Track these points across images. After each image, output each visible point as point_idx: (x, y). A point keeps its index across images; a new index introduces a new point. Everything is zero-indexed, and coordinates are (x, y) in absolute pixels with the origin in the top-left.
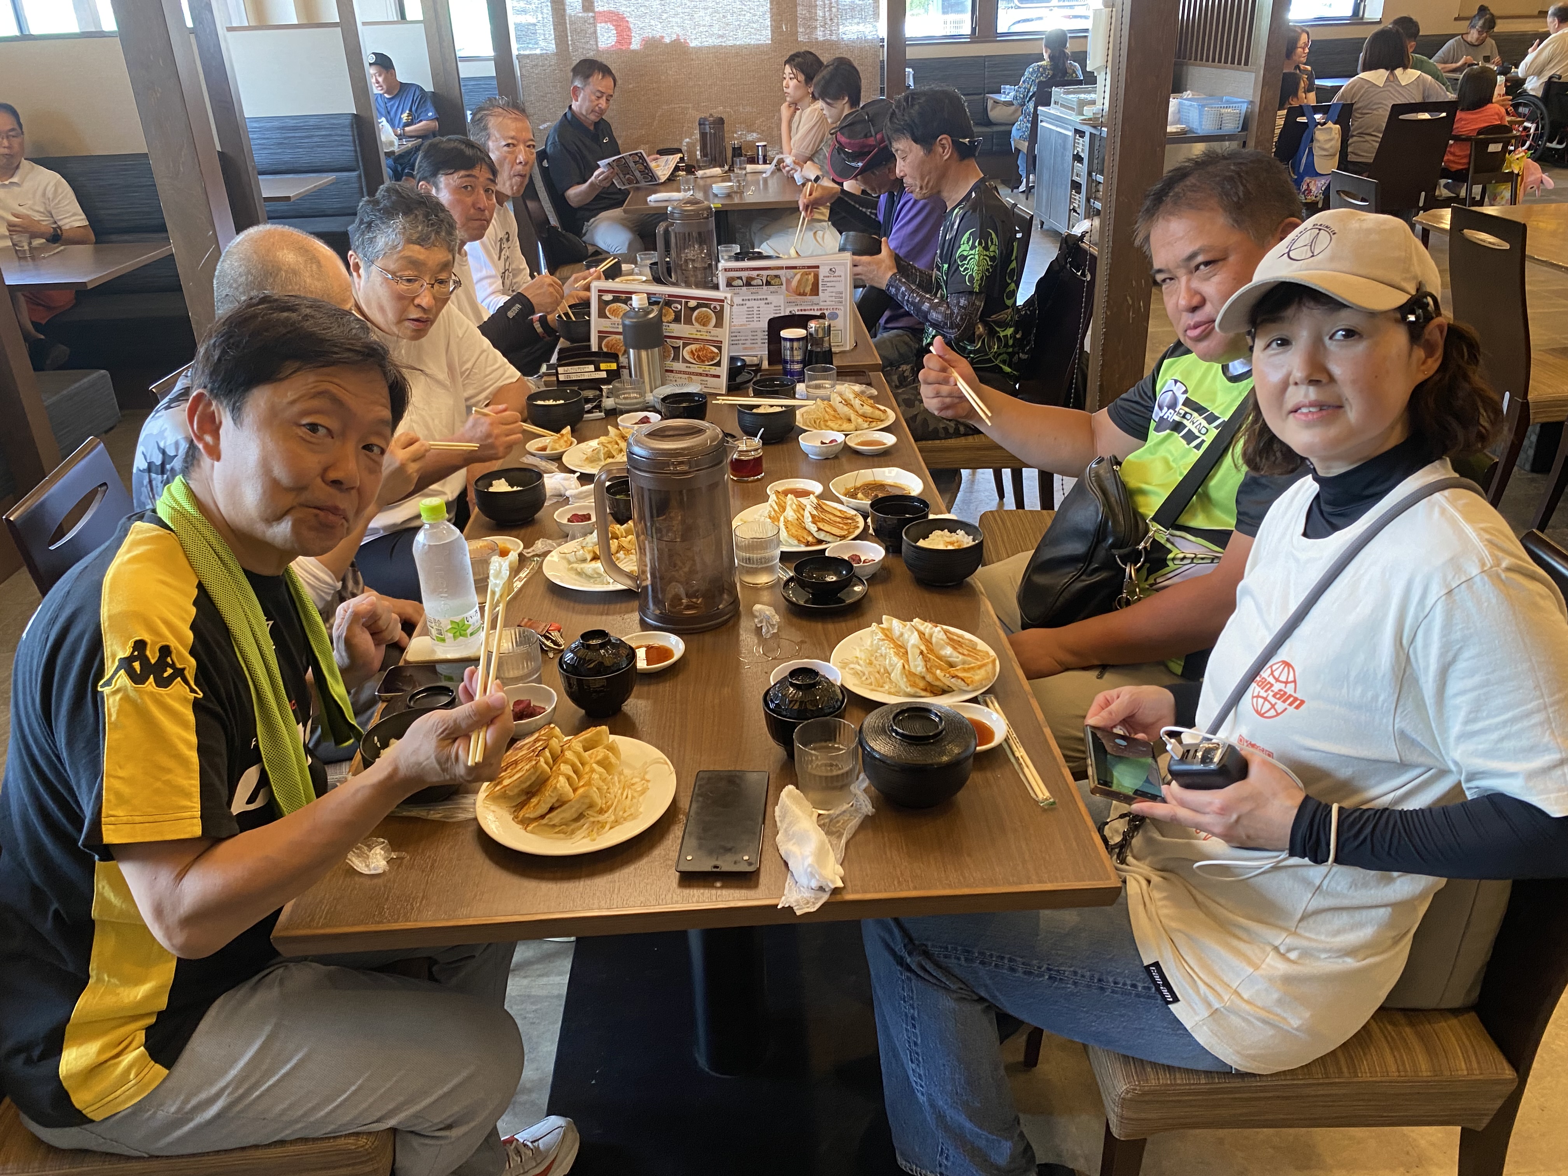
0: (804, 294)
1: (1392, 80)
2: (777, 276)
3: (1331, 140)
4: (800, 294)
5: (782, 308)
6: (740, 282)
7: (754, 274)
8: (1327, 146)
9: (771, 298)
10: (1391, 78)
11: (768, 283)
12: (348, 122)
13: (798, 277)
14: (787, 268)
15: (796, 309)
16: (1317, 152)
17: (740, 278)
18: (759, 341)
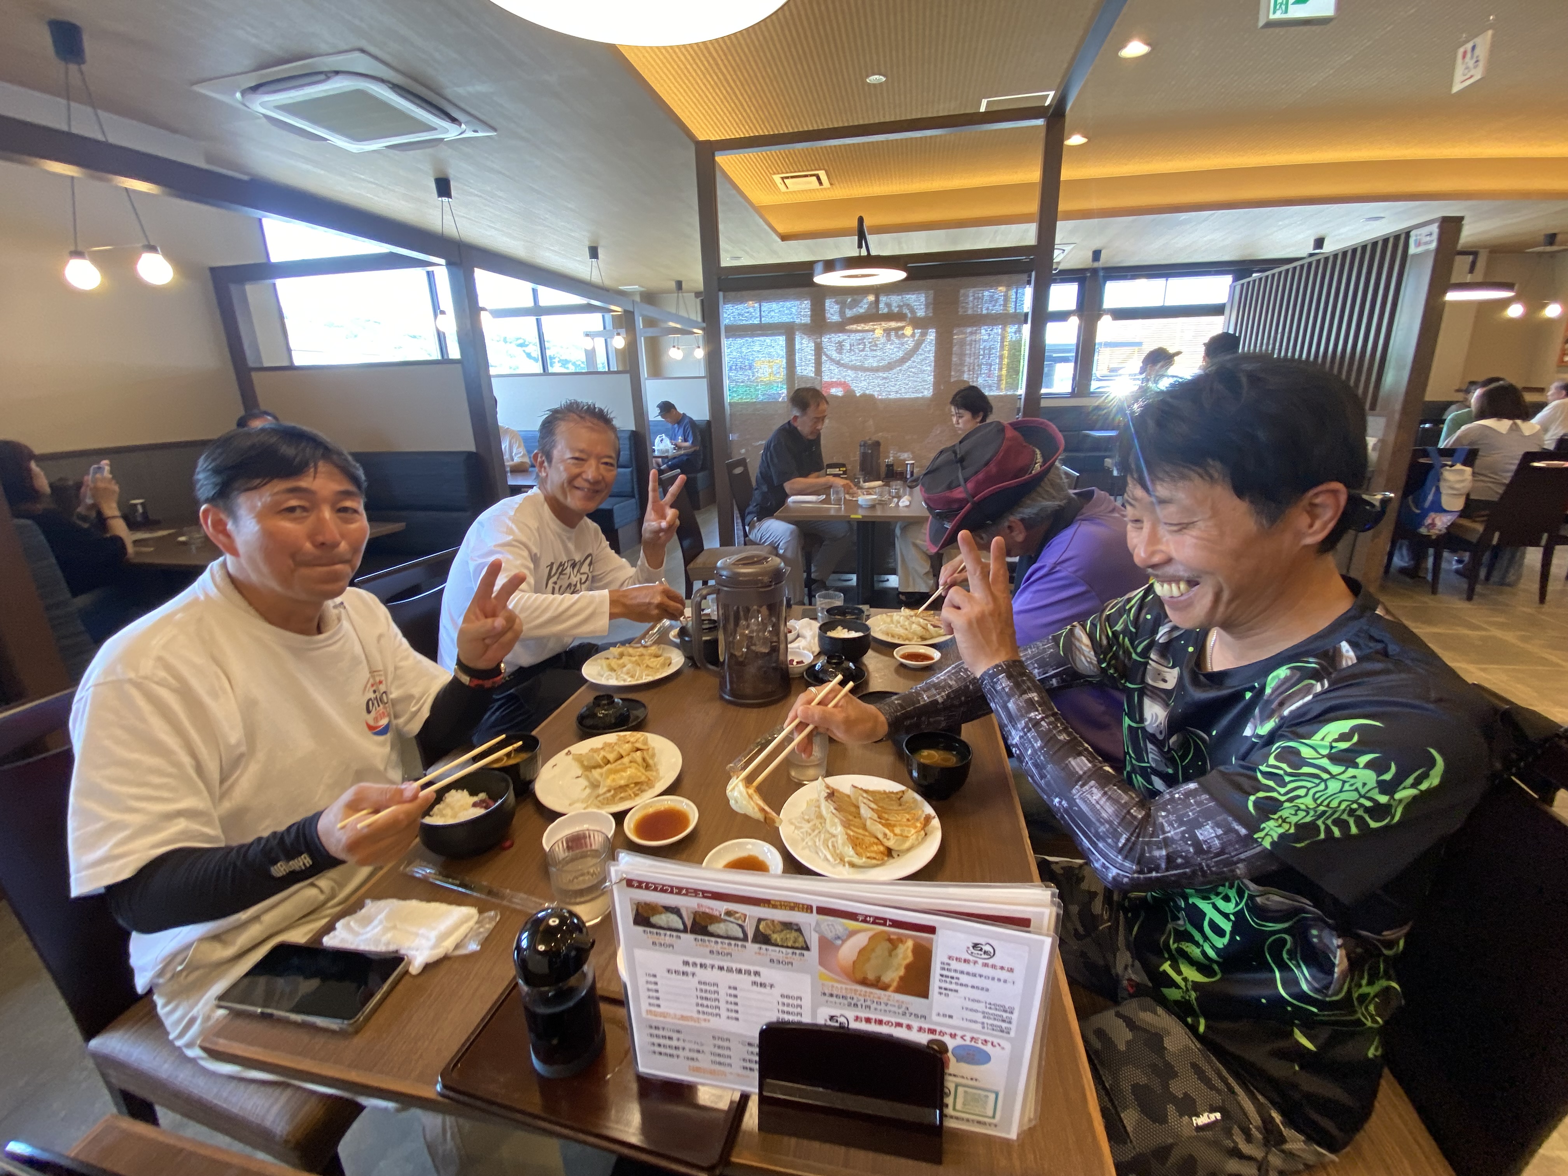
0: (878, 984)
1: (1515, 428)
2: (788, 926)
3: (1462, 481)
4: (864, 982)
5: (807, 1002)
6: (674, 921)
7: (719, 907)
8: (1457, 486)
9: (768, 974)
10: (1514, 427)
11: (762, 938)
12: (627, 435)
13: (861, 940)
14: (822, 911)
15: (851, 1014)
16: (1444, 490)
17: (676, 911)
18: (737, 1064)
